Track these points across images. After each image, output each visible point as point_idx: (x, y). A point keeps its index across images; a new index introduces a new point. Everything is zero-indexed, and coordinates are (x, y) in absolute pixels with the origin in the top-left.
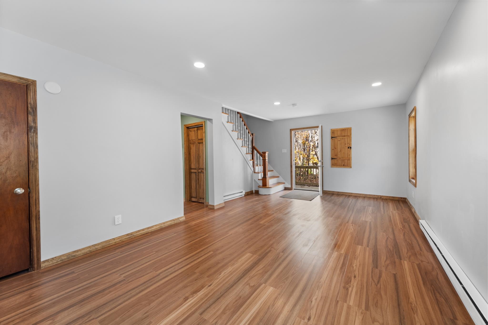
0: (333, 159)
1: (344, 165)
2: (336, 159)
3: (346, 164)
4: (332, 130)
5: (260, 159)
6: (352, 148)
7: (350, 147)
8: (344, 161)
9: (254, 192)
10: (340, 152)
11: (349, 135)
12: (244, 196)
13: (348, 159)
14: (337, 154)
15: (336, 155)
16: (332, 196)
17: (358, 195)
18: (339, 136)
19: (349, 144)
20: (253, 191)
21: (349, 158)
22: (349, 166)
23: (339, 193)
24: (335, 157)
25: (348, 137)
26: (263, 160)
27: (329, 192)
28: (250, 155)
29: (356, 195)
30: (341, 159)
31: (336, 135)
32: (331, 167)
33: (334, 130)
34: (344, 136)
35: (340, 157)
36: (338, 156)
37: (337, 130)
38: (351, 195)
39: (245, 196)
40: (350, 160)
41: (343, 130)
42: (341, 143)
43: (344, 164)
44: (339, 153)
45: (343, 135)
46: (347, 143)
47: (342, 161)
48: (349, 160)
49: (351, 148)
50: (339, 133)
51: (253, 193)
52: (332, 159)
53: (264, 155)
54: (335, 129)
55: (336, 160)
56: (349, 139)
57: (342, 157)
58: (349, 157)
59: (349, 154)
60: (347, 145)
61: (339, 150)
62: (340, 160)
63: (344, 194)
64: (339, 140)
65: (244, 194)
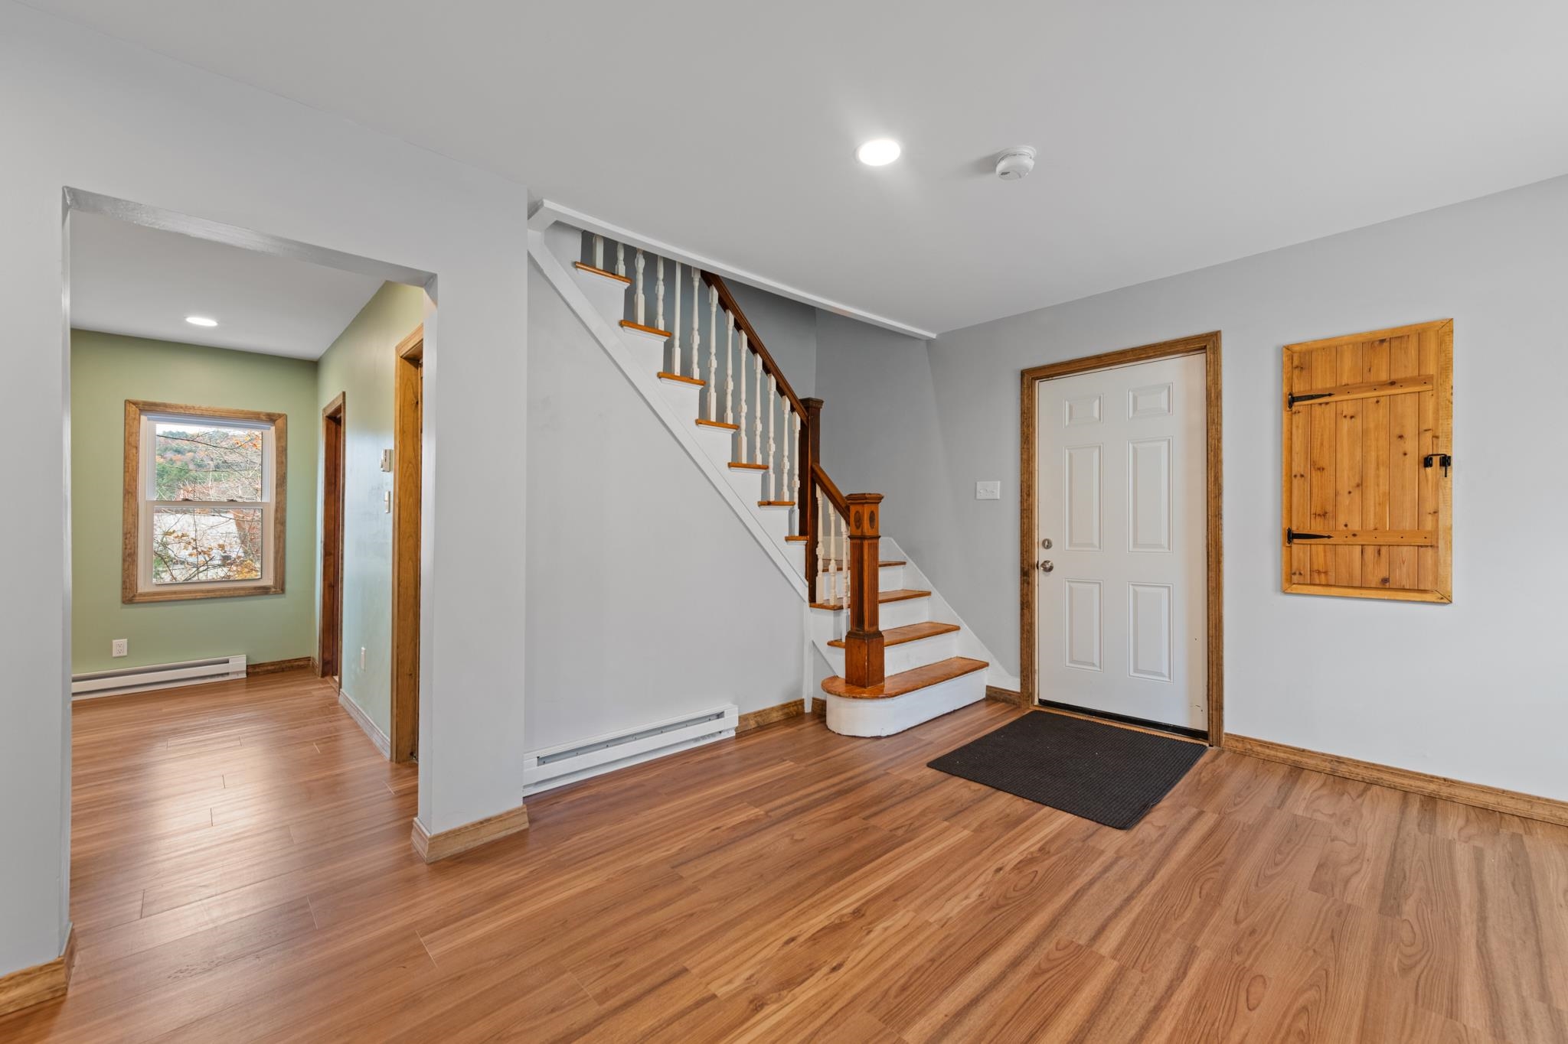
0: (1295, 541)
1: (1385, 581)
2: (1326, 541)
3: (1402, 575)
4: (1297, 349)
5: (838, 533)
6: (1454, 462)
7: (1436, 460)
8: (1384, 550)
9: (808, 708)
10: (1356, 494)
11: (1431, 369)
12: (733, 734)
13: (1421, 541)
14: (1329, 508)
15: (1324, 515)
16: (1295, 782)
17: (1510, 805)
18: (1347, 389)
19: (1429, 435)
20: (801, 702)
21: (1435, 531)
22: (1429, 587)
23: (1343, 770)
24: (1316, 527)
25: (1430, 387)
26: (851, 537)
27: (1267, 751)
28: (791, 512)
29: (1490, 800)
30: (1359, 540)
31: (1320, 384)
32: (1285, 592)
33: (1310, 352)
34: (1393, 383)
35: (1355, 526)
36: (1342, 519)
37: (1332, 349)
38: (1445, 791)
39: (741, 734)
40: (1441, 544)
41: (1382, 341)
42: (1365, 432)
43: (1385, 574)
44: (1344, 500)
45: (1384, 376)
46: (1410, 430)
47: (1370, 552)
48: (1430, 551)
49: (1446, 461)
50: (1347, 362)
51: (803, 713)
52: (1291, 536)
53: (857, 512)
54: (1315, 341)
55: (1318, 548)
56: (1430, 405)
57: (1372, 527)
58: (1429, 524)
59: (1429, 507)
60: (1410, 445)
61: (1346, 479)
62: (1358, 549)
63: (1386, 776)
64: (1348, 409)
65: (736, 724)
